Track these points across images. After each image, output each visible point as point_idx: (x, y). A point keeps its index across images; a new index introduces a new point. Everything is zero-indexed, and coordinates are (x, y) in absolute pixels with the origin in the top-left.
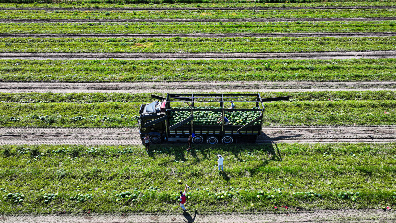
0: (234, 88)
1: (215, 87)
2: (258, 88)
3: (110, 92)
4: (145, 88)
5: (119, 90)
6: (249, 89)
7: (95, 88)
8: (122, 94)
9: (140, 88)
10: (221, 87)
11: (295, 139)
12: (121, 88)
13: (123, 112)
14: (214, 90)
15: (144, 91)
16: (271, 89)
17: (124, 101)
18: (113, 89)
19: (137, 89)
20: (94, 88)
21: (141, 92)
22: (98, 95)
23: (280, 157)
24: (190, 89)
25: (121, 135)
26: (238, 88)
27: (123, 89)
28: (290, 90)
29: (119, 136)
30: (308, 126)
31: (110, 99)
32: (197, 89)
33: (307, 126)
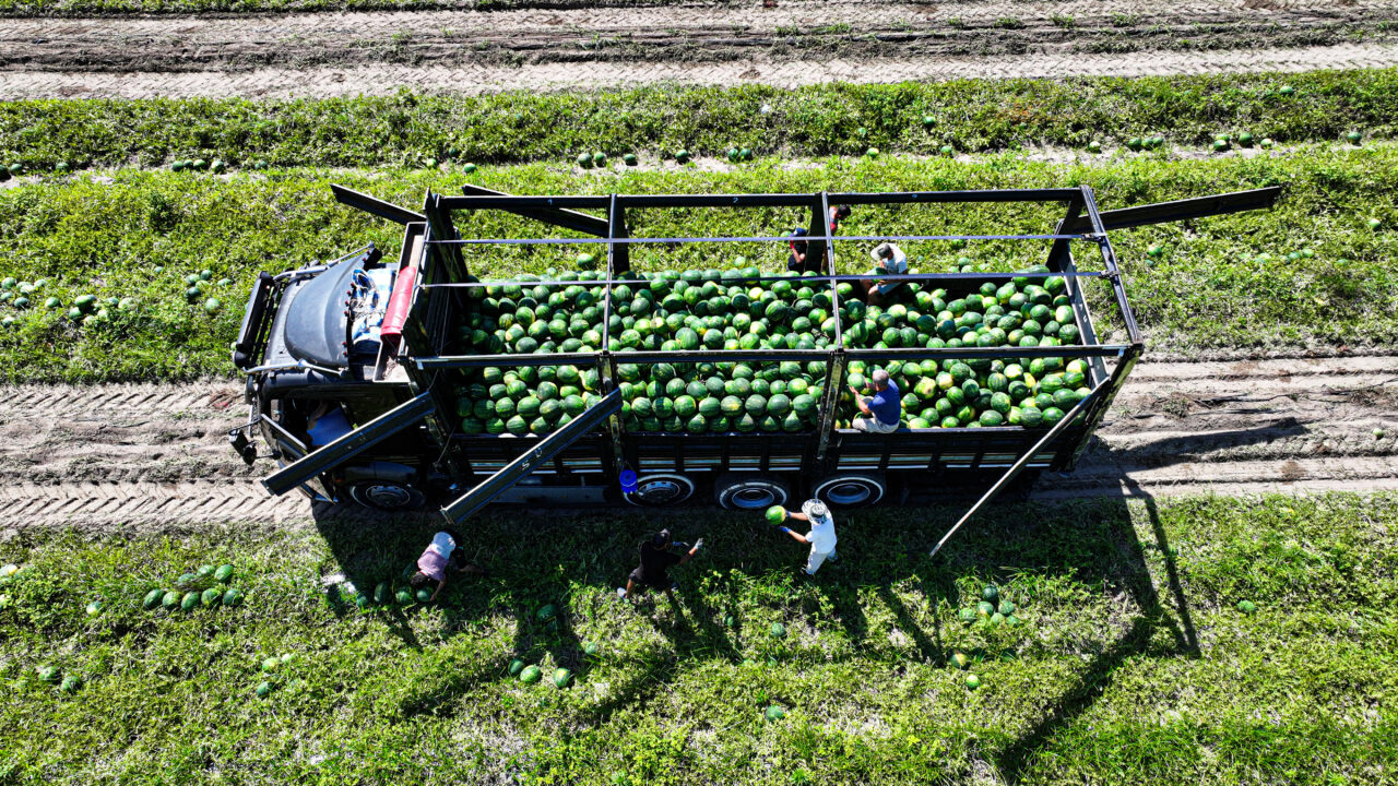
0: (875, 51)
1: (761, 41)
2: (1018, 49)
3: (138, 88)
4: (344, 57)
5: (189, 77)
6: (964, 52)
7: (48, 64)
8: (202, 110)
9: (314, 62)
10: (802, 45)
11: (1269, 457)
12: (207, 60)
13: (200, 251)
14: (759, 68)
15: (340, 80)
16: (1097, 51)
17: (215, 163)
18: (156, 69)
19: (302, 67)
20: (43, 60)
21: (324, 85)
22: (58, 122)
23: (1187, 621)
24: (617, 58)
25: (177, 445)
26: (904, 47)
27: (217, 65)
28: (1211, 56)
29: (167, 449)
30: (1338, 342)
31: (134, 150)
32: (658, 58)
33: (1333, 350)
